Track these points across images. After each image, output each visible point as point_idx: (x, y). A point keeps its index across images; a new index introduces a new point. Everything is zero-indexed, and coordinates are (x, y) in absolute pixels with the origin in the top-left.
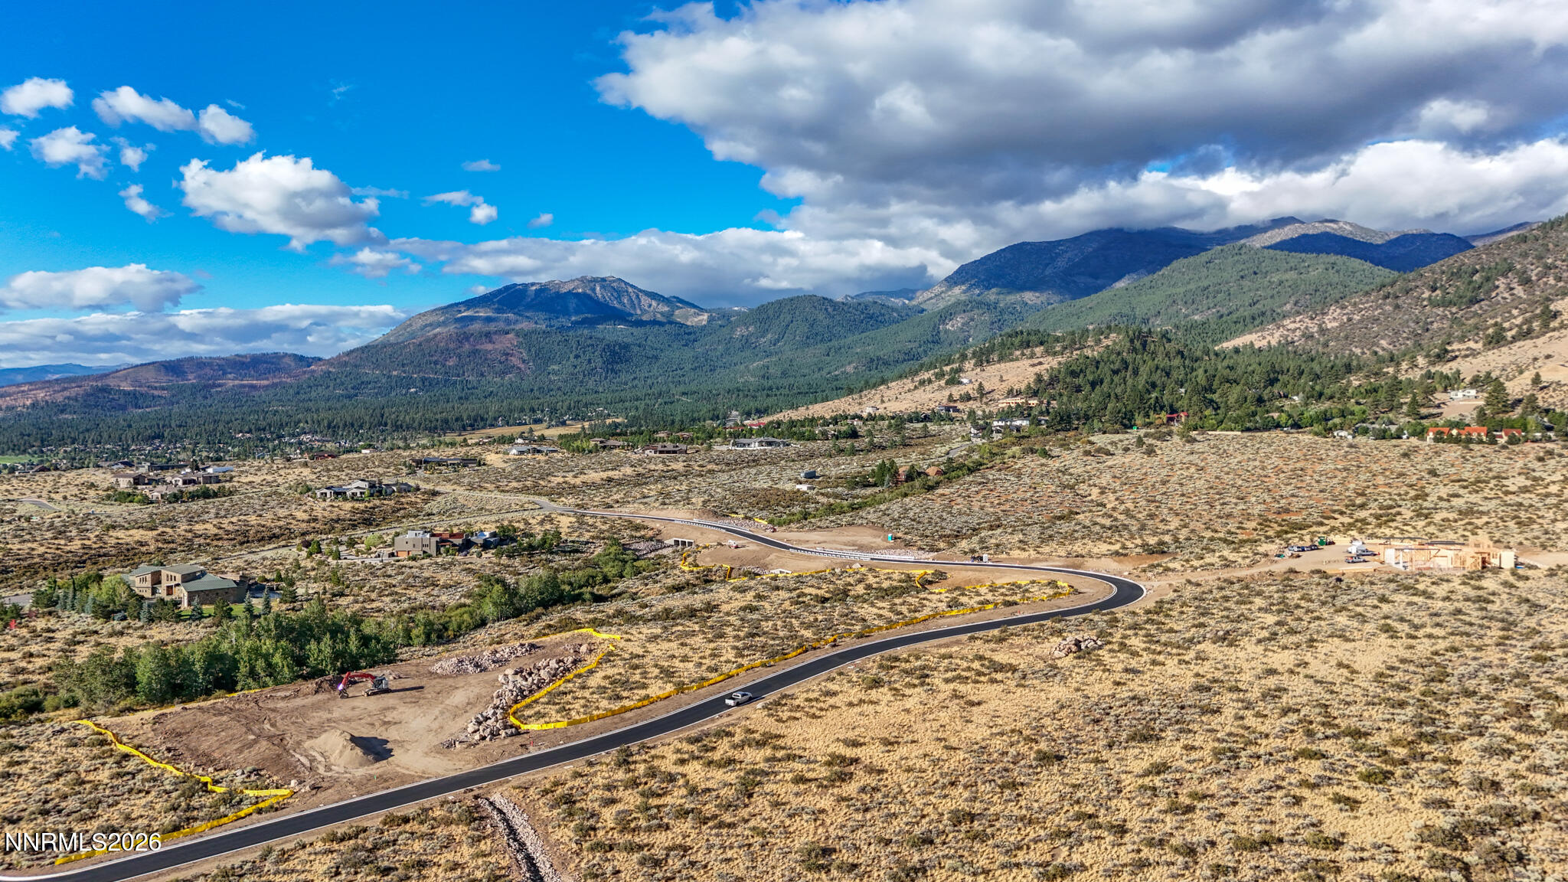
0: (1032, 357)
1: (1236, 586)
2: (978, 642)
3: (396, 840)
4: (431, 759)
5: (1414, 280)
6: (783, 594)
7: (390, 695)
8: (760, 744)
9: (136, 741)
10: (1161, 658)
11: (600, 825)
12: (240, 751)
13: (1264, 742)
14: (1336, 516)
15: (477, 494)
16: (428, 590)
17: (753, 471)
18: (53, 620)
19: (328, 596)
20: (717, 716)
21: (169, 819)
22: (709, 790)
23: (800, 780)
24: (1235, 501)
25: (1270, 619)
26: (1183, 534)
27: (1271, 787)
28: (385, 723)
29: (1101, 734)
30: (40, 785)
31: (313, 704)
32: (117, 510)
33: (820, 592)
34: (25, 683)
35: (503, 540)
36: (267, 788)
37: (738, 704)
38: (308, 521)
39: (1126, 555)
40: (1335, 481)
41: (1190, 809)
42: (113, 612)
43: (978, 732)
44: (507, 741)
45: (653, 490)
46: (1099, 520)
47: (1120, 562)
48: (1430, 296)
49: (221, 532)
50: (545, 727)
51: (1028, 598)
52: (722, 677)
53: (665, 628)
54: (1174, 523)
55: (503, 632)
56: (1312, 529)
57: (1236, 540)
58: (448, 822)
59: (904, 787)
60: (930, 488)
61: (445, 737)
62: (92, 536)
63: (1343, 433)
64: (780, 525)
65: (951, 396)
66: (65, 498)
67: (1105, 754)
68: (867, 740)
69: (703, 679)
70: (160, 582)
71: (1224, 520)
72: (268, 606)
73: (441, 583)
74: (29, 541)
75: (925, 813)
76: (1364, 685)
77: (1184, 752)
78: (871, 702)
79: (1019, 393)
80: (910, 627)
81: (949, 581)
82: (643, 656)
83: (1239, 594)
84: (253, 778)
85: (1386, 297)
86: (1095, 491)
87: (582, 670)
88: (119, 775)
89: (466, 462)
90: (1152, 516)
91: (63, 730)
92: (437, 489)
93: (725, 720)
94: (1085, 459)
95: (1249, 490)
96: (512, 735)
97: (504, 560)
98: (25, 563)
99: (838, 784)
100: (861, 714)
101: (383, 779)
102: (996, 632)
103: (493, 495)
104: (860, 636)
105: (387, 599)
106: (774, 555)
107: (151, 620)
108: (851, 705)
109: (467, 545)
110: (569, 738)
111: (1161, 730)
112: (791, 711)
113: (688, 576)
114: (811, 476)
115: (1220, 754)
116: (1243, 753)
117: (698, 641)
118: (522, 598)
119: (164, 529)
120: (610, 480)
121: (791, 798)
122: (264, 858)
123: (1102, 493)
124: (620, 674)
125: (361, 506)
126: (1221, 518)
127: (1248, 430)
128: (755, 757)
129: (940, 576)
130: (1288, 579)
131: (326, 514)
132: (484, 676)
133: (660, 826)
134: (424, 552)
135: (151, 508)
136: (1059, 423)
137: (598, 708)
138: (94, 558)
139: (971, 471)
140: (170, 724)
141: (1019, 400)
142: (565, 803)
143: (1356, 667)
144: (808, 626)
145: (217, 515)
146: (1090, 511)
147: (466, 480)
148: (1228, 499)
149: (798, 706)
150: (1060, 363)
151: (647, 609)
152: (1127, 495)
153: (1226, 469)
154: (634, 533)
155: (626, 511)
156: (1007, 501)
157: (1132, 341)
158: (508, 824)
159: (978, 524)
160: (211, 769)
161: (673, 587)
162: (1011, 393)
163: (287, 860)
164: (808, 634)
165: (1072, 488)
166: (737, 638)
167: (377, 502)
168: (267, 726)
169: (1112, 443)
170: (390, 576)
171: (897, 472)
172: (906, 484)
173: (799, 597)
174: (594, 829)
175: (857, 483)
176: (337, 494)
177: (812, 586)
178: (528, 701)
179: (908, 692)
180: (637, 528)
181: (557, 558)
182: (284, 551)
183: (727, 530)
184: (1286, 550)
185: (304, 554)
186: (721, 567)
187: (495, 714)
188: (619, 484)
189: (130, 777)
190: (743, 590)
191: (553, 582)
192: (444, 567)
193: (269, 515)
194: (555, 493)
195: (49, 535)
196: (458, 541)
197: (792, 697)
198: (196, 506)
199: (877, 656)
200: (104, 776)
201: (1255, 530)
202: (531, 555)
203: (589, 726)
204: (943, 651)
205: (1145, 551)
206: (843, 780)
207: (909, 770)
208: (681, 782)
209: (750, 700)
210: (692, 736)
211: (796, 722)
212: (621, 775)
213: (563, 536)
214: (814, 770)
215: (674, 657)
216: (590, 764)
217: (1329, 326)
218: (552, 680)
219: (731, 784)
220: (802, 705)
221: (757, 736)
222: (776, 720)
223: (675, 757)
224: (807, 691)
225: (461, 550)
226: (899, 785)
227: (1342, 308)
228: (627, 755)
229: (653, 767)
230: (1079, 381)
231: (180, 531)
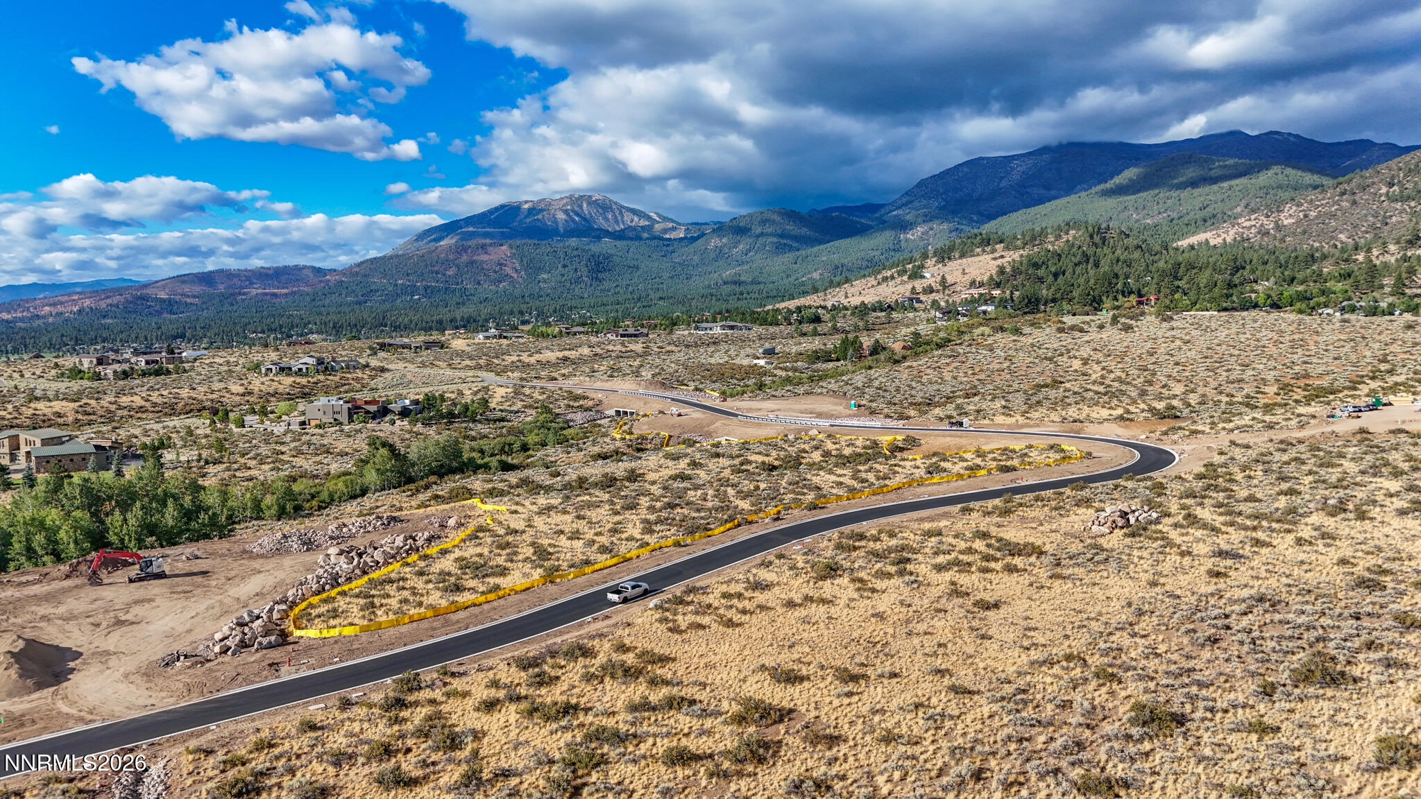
0: (992, 253)
2: (976, 516)
4: (122, 686)
5: (1371, 177)
6: (724, 462)
8: (630, 674)
10: (1262, 536)
15: (427, 371)
16: (318, 458)
17: (711, 350)
19: (201, 464)
20: (589, 618)
22: (506, 774)
23: (681, 758)
24: (1239, 368)
26: (1193, 399)
32: (60, 384)
33: (768, 460)
35: (426, 407)
37: (625, 601)
38: (243, 395)
39: (1132, 420)
44: (256, 657)
45: (604, 366)
46: (1089, 387)
47: (1126, 427)
48: (1388, 192)
49: (148, 404)
50: (325, 634)
51: (1030, 463)
52: (615, 560)
53: (568, 498)
54: (1178, 389)
55: (379, 504)
60: (896, 361)
61: (177, 649)
63: (1330, 311)
64: (732, 395)
65: (914, 288)
66: (23, 376)
67: (1270, 713)
68: (812, 670)
69: (588, 563)
70: (19, 448)
72: (120, 473)
73: (338, 450)
78: (823, 601)
79: (981, 285)
80: (879, 497)
81: (924, 448)
82: (523, 532)
83: (1314, 456)
85: (1343, 194)
86: (1077, 363)
87: (433, 550)
89: (431, 346)
90: (1149, 383)
92: (390, 367)
93: (599, 625)
94: (1059, 335)
95: (1252, 358)
96: (270, 646)
97: (418, 428)
99: (750, 768)
100: (805, 621)
102: (996, 503)
104: (813, 507)
105: (267, 467)
106: (720, 423)
108: (790, 604)
109: (384, 411)
110: (351, 653)
112: (697, 613)
113: (618, 444)
114: (770, 352)
117: (601, 513)
118: (413, 465)
119: (89, 401)
120: (566, 359)
123: (1085, 364)
124: (480, 555)
125: (304, 381)
126: (1231, 383)
127: (1225, 310)
128: (618, 695)
129: (912, 442)
131: (263, 388)
134: (335, 420)
136: (1027, 306)
137: (420, 604)
139: (939, 346)
141: (982, 291)
142: (239, 795)
144: (744, 496)
146: (1077, 379)
147: (422, 360)
148: (1231, 367)
149: (709, 606)
150: (1021, 256)
151: (559, 478)
152: (1113, 365)
153: (1216, 341)
154: (571, 403)
155: (569, 383)
156: (981, 370)
157: (1091, 237)
159: (952, 392)
161: (599, 455)
162: (973, 284)
164: (745, 505)
165: (1050, 359)
166: (651, 509)
167: (321, 377)
169: (1084, 323)
171: (860, 348)
172: (870, 358)
173: (742, 464)
175: (818, 359)
176: (282, 369)
177: (760, 453)
179: (880, 584)
180: (576, 398)
181: (479, 426)
183: (673, 399)
184: (1337, 412)
186: (658, 434)
187: (271, 611)
188: (575, 363)
190: (676, 458)
191: (452, 448)
192: (349, 435)
196: (373, 408)
197: (704, 590)
199: (834, 534)
201: (1279, 394)
202: (451, 423)
204: (927, 526)
205: (1153, 415)
206: (761, 760)
207: (889, 738)
208: (465, 753)
209: (646, 593)
210: (531, 654)
211: (701, 633)
212: (380, 731)
213: (492, 405)
214: (709, 733)
215: (562, 532)
216: (346, 704)
217: (1286, 222)
218: (386, 563)
219: (551, 762)
220: (716, 604)
221: (630, 659)
222: (670, 630)
223: (482, 693)
224: (728, 582)
225: (374, 418)
226: (870, 776)
227: (1298, 206)
228: (411, 690)
229: (439, 715)
230: (1041, 272)
231: (104, 403)
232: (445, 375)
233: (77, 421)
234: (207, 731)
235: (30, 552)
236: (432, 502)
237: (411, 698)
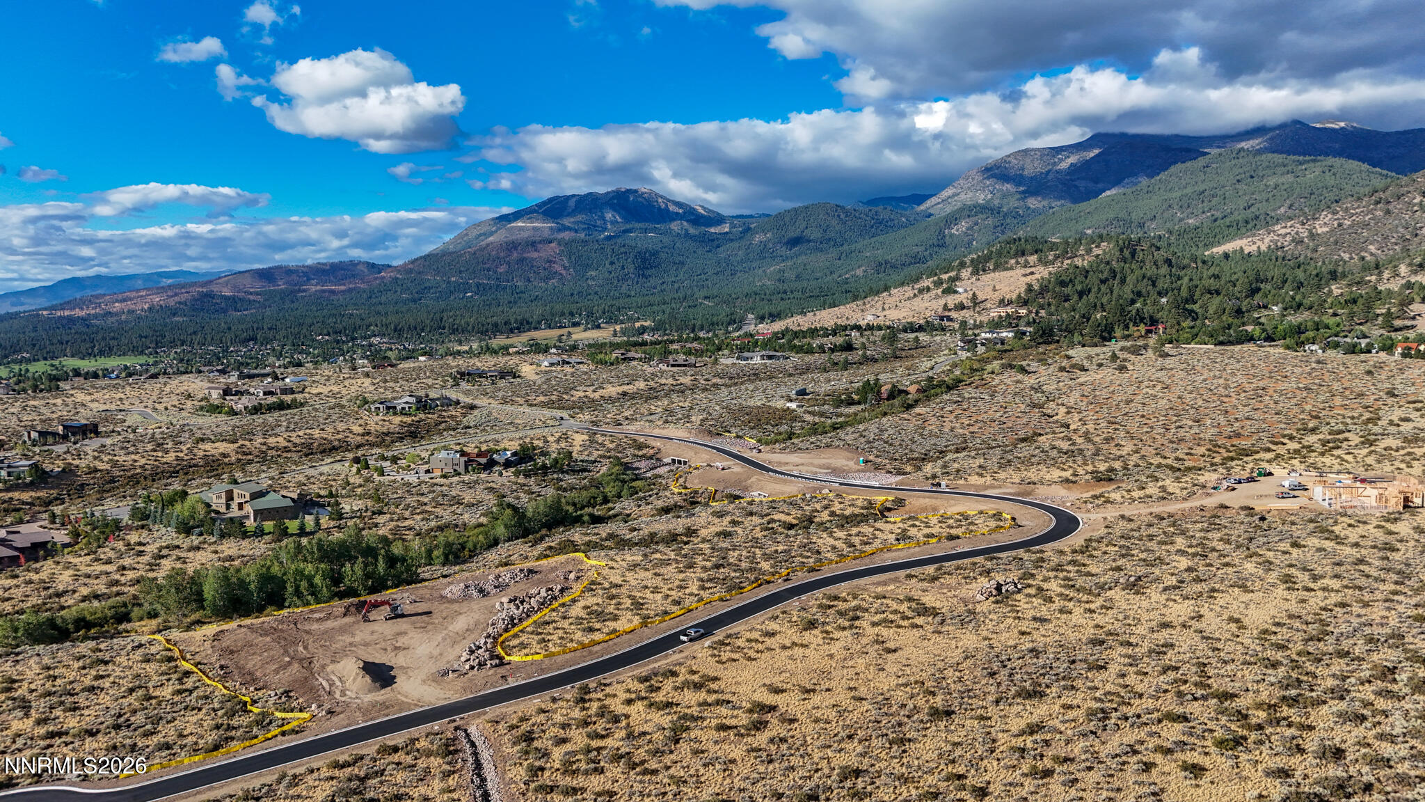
0: (1025, 266)
1: (1165, 523)
2: (914, 580)
3: (384, 770)
4: (426, 687)
5: (1407, 186)
6: (756, 520)
7: (405, 619)
8: (698, 686)
9: (198, 658)
10: (1071, 605)
11: (548, 765)
12: (277, 671)
13: (1137, 702)
14: (1285, 441)
15: (509, 408)
16: (453, 508)
17: (751, 387)
18: (145, 533)
19: (369, 513)
20: (670, 651)
21: (212, 737)
22: (644, 734)
23: (723, 728)
24: (1190, 423)
25: (1184, 563)
26: (1135, 459)
27: (1127, 753)
28: (397, 648)
29: (993, 689)
30: (117, 700)
31: (340, 628)
32: (208, 421)
33: (790, 519)
34: (118, 594)
35: (524, 457)
36: (292, 711)
37: (691, 640)
38: (363, 435)
39: (1074, 482)
40: (1294, 401)
41: (1048, 773)
42: (193, 527)
43: (885, 683)
44: (491, 672)
45: (659, 406)
46: (1057, 443)
47: (1069, 489)
48: (1421, 201)
49: (290, 445)
50: (524, 659)
51: (972, 531)
52: (682, 612)
53: (645, 555)
54: (1128, 448)
55: (511, 553)
56: (1257, 456)
57: (1182, 468)
58: (429, 754)
59: (808, 738)
60: (909, 407)
61: (443, 666)
62: (184, 448)
63: (1314, 347)
64: (767, 444)
65: (946, 304)
66: (166, 409)
67: (992, 711)
68: (789, 686)
69: (666, 613)
70: (232, 499)
71: (1175, 446)
72: (317, 523)
73: (465, 501)
74: (132, 453)
75: (819, 767)
76: (1247, 642)
77: (1062, 711)
78: (803, 646)
79: (1010, 303)
80: (857, 561)
81: (907, 508)
82: (621, 586)
83: (1165, 533)
84: (284, 699)
85: (1378, 203)
86: (1063, 410)
87: (566, 599)
88: (179, 692)
89: (503, 374)
90: (1108, 440)
91: (140, 646)
92: (475, 402)
93: (677, 656)
94: (1060, 374)
95: (1207, 411)
96: (496, 666)
97: (521, 480)
98: (129, 474)
99: (753, 733)
100: (791, 658)
101: (385, 706)
102: (931, 569)
103: (522, 409)
104: (812, 570)
105: (418, 517)
106: (756, 477)
107: (222, 536)
108: (784, 647)
109: (491, 464)
110: (543, 671)
111: (1048, 686)
112: (732, 651)
113: (677, 498)
114: (802, 393)
115: (1092, 715)
116: (1114, 714)
117: (670, 571)
118: (530, 520)
119: (244, 442)
120: (625, 394)
121: (710, 745)
122: (279, 781)
123: (1068, 413)
124: (598, 604)
125: (408, 420)
126: (1173, 442)
127: (1221, 343)
128: (691, 698)
129: (900, 503)
130: (1215, 516)
131: (378, 427)
132: (487, 602)
133: (596, 770)
134: (455, 470)
135: (235, 421)
136: (1041, 336)
137: (572, 641)
138: (184, 469)
139: (950, 388)
140: (226, 642)
141: (1010, 310)
142: (525, 741)
143: (1246, 622)
144: (767, 557)
145: (287, 429)
146: (1054, 433)
147: (500, 394)
148: (1184, 422)
149: (739, 647)
150: (1050, 273)
151: (635, 533)
152: (1090, 416)
153: (1189, 388)
154: (637, 452)
155: (632, 428)
156: (977, 421)
157: (1121, 250)
158: (477, 758)
159: (946, 447)
160: (252, 689)
161: (662, 509)
162: (1002, 303)
163: (297, 785)
164: (765, 566)
165: (1041, 407)
166: (704, 568)
167: (422, 416)
168: (301, 648)
169: (1089, 358)
170: (423, 494)
171: (879, 392)
172: (887, 403)
173: (768, 523)
174: (542, 769)
175: (842, 402)
176: (388, 408)
177: (782, 512)
178: (516, 629)
179: (837, 635)
180: (640, 447)
181: (567, 477)
182: (338, 466)
183: (719, 450)
184: (1224, 482)
185: (354, 470)
186: (707, 489)
187: (486, 643)
188: (633, 398)
189: (187, 693)
190: (720, 515)
191: (556, 506)
192: (471, 486)
193: (330, 429)
194: (577, 407)
195: (150, 447)
196: (483, 460)
197: (737, 636)
198: (271, 418)
199: (819, 593)
200: (167, 692)
201: (1203, 456)
202: (545, 474)
203: (560, 659)
204: (880, 589)
205: (1093, 478)
206: (758, 729)
207: (817, 721)
208: (623, 724)
209: (702, 636)
210: (643, 674)
211: (734, 664)
212: (577, 713)
213: (575, 455)
214: (736, 717)
215: (647, 587)
216: (554, 700)
217: (1320, 231)
218: (539, 609)
219: (664, 729)
220: (743, 646)
221: (696, 678)
222: (717, 662)
223: (625, 696)
224: (751, 630)
225: (485, 469)
226: (805, 737)
227: (1334, 214)
228: (586, 693)
229: (604, 706)
230: (1067, 290)
231: (257, 444)
232: (525, 413)
233: (239, 460)
234: (485, 713)
235: (297, 592)
236: (548, 552)
237: (587, 697)
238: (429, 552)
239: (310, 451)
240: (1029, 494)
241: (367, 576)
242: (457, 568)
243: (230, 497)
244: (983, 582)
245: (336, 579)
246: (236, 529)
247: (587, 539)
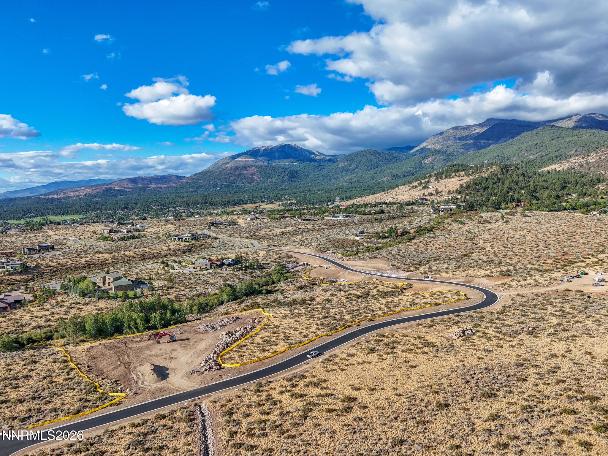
0: (459, 177)
1: (540, 298)
2: (421, 327)
3: (157, 429)
4: (183, 380)
6: (342, 293)
7: (177, 342)
8: (316, 385)
9: (78, 361)
10: (502, 342)
11: (239, 430)
12: (113, 370)
13: (546, 401)
14: (590, 257)
15: (232, 239)
16: (204, 286)
17: (339, 230)
18: (66, 296)
19: (166, 288)
20: (302, 363)
21: (77, 406)
22: (289, 412)
23: (329, 411)
24: (543, 248)
25: (555, 321)
26: (519, 266)
27: (548, 434)
28: (171, 358)
29: (468, 391)
30: (37, 383)
31: (146, 346)
32: (101, 244)
33: (358, 293)
34: (49, 326)
35: (237, 261)
36: (117, 392)
37: (312, 357)
38: (167, 251)
39: (492, 276)
40: (590, 238)
41: (506, 446)
42: (87, 294)
43: (412, 385)
44: (215, 373)
45: (298, 238)
46: (482, 257)
47: (489, 279)
49: (135, 255)
50: (231, 366)
51: (446, 301)
52: (308, 341)
53: (291, 311)
54: (515, 260)
55: (229, 308)
56: (578, 264)
57: (543, 270)
58: (180, 420)
59: (374, 419)
60: (411, 239)
61: (192, 368)
62: (89, 256)
63: (595, 213)
64: (347, 256)
65: (424, 193)
66: (85, 238)
67: (470, 405)
68: (362, 386)
69: (300, 342)
70: (106, 281)
71: (537, 259)
72: (142, 293)
73: (210, 282)
74: (67, 258)
75: (381, 437)
76: (598, 366)
77: (507, 406)
78: (368, 362)
79: (453, 192)
80: (392, 316)
81: (413, 288)
82: (279, 327)
83: (541, 304)
84: (114, 385)
86: (482, 241)
87: (253, 333)
88: (66, 379)
89: (230, 224)
90: (505, 256)
91: (53, 354)
92: (218, 236)
93: (306, 366)
94: (479, 225)
95: (550, 242)
96: (218, 369)
97: (235, 272)
98: (64, 268)
99: (345, 414)
100: (363, 369)
101: (162, 390)
102: (428, 321)
103: (237, 239)
104: (370, 320)
105: (188, 290)
106: (342, 272)
107: (99, 298)
108: (359, 364)
109: (223, 264)
110: (240, 373)
111: (497, 391)
112: (333, 365)
113: (306, 282)
114: (362, 233)
115: (524, 409)
116: (536, 409)
117: (302, 319)
118: (238, 292)
119: (115, 254)
120: (283, 233)
121: (322, 421)
122: (104, 434)
123: (484, 243)
124: (268, 336)
125: (188, 244)
126: (536, 257)
127: (552, 211)
128: (313, 391)
129: (410, 286)
130: (565, 295)
131: (174, 247)
132: (216, 334)
133: (263, 434)
134: (206, 268)
135: (113, 244)
136: (468, 207)
137: (255, 356)
138: (88, 266)
139: (429, 231)
140: (93, 353)
141: (453, 196)
142: (229, 414)
143: (595, 354)
144: (349, 313)
145: (135, 248)
146: (479, 252)
147: (228, 232)
148: (540, 247)
149: (336, 363)
150: (471, 180)
151: (286, 299)
152: (495, 244)
153: (540, 231)
154: (288, 260)
155: (286, 248)
156: (443, 246)
157: (502, 170)
158: (204, 423)
159: (429, 258)
160: (100, 379)
161: (299, 287)
162: (449, 192)
163: (113, 436)
164: (348, 317)
165: (472, 240)
166: (319, 318)
167: (194, 242)
168: (126, 357)
169: (491, 217)
170: (191, 279)
171: (397, 232)
172: (401, 237)
173: (348, 295)
174: (236, 433)
175: (380, 237)
176: (179, 239)
177: (355, 290)
178: (229, 349)
179: (385, 357)
180: (289, 257)
181: (256, 271)
182: (154, 265)
183: (325, 259)
184: (565, 277)
185: (162, 267)
186: (319, 278)
187: (213, 356)
188: (286, 234)
189: (70, 380)
190: (326, 291)
191: (250, 286)
192: (213, 275)
193: (153, 248)
194: (261, 239)
195: (74, 255)
196: (219, 263)
197: (335, 356)
198: (128, 243)
199: (374, 332)
200: (60, 379)
201: (552, 264)
202: (246, 270)
203: (249, 366)
204: (404, 331)
205: (501, 274)
206: (348, 412)
207: (378, 408)
209: (318, 356)
210: (289, 377)
211: (334, 372)
212: (255, 399)
213: (259, 260)
214: (336, 404)
215: (291, 328)
216: (245, 390)
217: (591, 161)
218: (240, 338)
219: (299, 410)
220: (338, 362)
221: (315, 380)
222: (326, 371)
223: (279, 389)
224: (342, 353)
225: (219, 267)
226: (372, 417)
227: (597, 153)
228: (260, 387)
229: (269, 395)
230: (479, 187)
231: (121, 254)
232: (239, 241)
233: (113, 262)
234: (211, 396)
235: (129, 327)
236: (246, 308)
237: (261, 389)
238: (191, 308)
239: (144, 258)
240: (471, 282)
241: (162, 319)
242: (204, 315)
243: (104, 279)
244: (455, 329)
245: (147, 321)
246: (105, 295)
247: (264, 301)
